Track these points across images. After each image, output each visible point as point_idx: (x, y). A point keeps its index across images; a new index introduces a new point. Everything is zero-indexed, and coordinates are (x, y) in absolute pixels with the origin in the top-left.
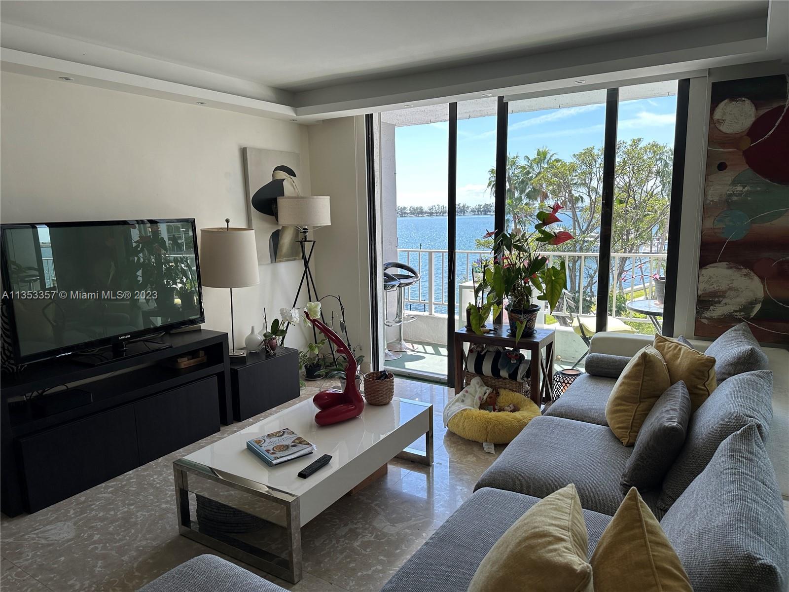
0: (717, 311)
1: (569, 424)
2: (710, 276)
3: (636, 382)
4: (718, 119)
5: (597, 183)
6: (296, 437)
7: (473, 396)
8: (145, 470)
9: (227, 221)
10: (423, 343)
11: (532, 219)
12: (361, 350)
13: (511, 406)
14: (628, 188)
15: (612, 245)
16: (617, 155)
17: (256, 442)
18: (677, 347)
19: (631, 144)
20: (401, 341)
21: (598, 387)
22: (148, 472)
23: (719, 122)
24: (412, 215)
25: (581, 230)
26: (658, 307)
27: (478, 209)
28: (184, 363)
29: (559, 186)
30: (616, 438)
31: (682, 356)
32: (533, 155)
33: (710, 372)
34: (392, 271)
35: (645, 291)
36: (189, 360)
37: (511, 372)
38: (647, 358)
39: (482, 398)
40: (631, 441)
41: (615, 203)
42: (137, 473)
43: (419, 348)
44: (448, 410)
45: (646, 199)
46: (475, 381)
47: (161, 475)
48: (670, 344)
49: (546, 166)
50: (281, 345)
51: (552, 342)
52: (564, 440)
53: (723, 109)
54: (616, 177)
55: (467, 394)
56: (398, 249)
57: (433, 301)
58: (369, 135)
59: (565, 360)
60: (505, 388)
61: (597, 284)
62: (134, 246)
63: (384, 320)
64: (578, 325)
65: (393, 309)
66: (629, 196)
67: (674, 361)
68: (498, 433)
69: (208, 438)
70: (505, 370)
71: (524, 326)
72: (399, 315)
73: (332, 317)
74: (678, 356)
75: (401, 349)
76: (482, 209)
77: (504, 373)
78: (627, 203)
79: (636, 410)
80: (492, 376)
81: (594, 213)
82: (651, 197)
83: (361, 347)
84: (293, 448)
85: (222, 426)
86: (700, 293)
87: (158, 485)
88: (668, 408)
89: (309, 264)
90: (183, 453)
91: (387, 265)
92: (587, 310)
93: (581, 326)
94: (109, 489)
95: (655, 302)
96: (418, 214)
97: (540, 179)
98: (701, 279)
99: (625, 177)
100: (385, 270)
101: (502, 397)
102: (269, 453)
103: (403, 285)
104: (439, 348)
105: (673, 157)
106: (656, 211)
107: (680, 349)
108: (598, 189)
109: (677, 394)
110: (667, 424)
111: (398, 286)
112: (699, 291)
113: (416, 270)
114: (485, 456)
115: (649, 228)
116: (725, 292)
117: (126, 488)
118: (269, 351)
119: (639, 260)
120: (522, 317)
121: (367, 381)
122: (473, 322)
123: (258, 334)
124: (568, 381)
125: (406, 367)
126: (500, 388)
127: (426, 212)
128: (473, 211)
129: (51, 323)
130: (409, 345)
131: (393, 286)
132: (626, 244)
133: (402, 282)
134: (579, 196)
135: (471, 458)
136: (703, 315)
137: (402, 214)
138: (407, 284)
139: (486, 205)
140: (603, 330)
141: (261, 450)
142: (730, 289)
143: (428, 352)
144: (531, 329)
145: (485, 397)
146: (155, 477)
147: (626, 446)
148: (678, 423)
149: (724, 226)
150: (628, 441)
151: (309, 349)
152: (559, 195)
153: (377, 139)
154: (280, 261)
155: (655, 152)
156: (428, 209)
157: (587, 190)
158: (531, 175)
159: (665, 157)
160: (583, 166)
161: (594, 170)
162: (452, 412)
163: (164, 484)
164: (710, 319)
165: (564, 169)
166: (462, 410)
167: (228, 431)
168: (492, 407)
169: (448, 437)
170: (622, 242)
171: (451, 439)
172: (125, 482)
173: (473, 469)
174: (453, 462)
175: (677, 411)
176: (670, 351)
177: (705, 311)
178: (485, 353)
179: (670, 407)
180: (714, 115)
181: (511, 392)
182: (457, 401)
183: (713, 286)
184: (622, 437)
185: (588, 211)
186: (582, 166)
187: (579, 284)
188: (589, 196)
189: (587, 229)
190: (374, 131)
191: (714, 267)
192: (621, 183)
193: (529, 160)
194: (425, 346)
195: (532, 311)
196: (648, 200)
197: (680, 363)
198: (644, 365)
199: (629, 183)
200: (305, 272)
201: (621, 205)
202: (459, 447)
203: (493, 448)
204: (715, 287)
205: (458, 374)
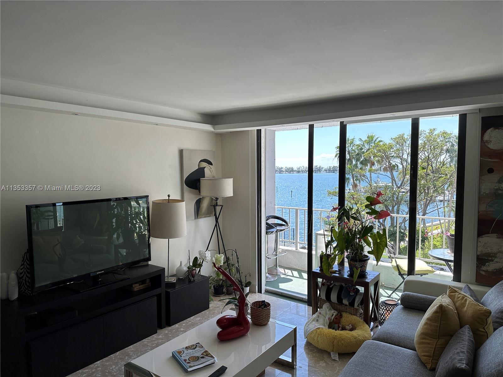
0: (492, 267)
1: (389, 348)
2: (485, 242)
3: (436, 324)
4: (487, 140)
5: (407, 155)
6: (204, 351)
7: (324, 317)
8: (108, 361)
9: (169, 196)
10: (292, 269)
11: (364, 178)
12: (250, 276)
13: (350, 325)
14: (428, 159)
15: (417, 196)
16: (419, 139)
17: (178, 352)
18: (463, 298)
19: (429, 132)
20: (276, 267)
21: (409, 317)
22: (109, 363)
23: (488, 142)
24: (286, 173)
25: (397, 186)
26: (450, 255)
27: (329, 169)
28: (137, 287)
29: (382, 157)
30: (422, 362)
31: (468, 306)
32: (365, 138)
33: (487, 319)
34: (271, 221)
35: (441, 226)
36: (139, 285)
37: (350, 301)
38: (443, 308)
39: (330, 319)
40: (433, 366)
41: (419, 168)
42: (102, 363)
43: (289, 272)
44: (307, 327)
45: (440, 167)
46: (326, 306)
47: (118, 365)
48: (459, 295)
49: (373, 145)
50: (198, 273)
51: (378, 281)
52: (386, 363)
53: (489, 134)
54: (419, 152)
55: (320, 316)
56: (276, 206)
57: (298, 241)
58: (258, 141)
59: (387, 286)
60: (346, 312)
61: (408, 221)
62: (112, 205)
63: (266, 254)
64: (396, 265)
65: (272, 245)
66: (428, 165)
67: (462, 308)
68: (341, 346)
69: (149, 338)
70: (346, 299)
71: (359, 271)
72: (276, 249)
73: (232, 255)
74: (465, 305)
75: (277, 273)
76: (332, 169)
77: (345, 302)
78: (427, 169)
79: (436, 344)
80: (337, 303)
81: (405, 176)
82: (443, 166)
83: (250, 274)
84: (202, 359)
85: (159, 329)
86: (478, 253)
87: (115, 374)
88: (458, 351)
89: (219, 220)
90: (132, 349)
91: (268, 217)
92: (402, 239)
93: (398, 266)
94: (84, 374)
95: (448, 251)
96: (290, 171)
97: (370, 153)
98: (479, 243)
99: (426, 153)
100: (267, 220)
101: (344, 319)
102: (186, 362)
103: (279, 231)
104: (302, 273)
105: (457, 140)
106: (446, 175)
107: (466, 300)
108: (408, 160)
109: (464, 338)
110: (458, 365)
111: (276, 232)
112: (478, 252)
113: (288, 221)
114: (332, 362)
115: (443, 185)
116: (496, 254)
117: (94, 375)
118: (190, 278)
119: (436, 206)
120: (358, 264)
121: (252, 308)
122: (324, 267)
123: (184, 266)
124: (389, 309)
125: (280, 287)
126: (343, 312)
127: (295, 171)
128: (326, 170)
129: (58, 256)
130: (282, 270)
131: (272, 232)
132: (427, 196)
133: (278, 229)
134: (395, 164)
135: (322, 364)
136: (481, 268)
137: (280, 172)
138: (281, 230)
139: (334, 167)
140: (412, 274)
141: (181, 359)
142: (500, 252)
143: (294, 276)
144: (364, 272)
145: (333, 318)
146: (113, 367)
147: (430, 370)
148: (466, 364)
149: (494, 210)
150: (431, 366)
151: (216, 275)
152: (382, 164)
153: (263, 143)
154: (200, 218)
155: (444, 137)
156: (296, 169)
157: (401, 161)
158: (363, 150)
159: (452, 140)
160: (398, 146)
161: (405, 148)
162: (310, 328)
163: (119, 373)
164: (486, 271)
165: (385, 147)
166: (317, 328)
167: (162, 333)
168: (337, 325)
169: (307, 346)
170: (425, 194)
171: (309, 347)
172: (94, 370)
173: (324, 372)
174: (311, 366)
175: (465, 354)
176: (459, 300)
177: (483, 266)
178: (333, 287)
179: (460, 350)
180: (484, 138)
181: (350, 315)
182: (313, 320)
183: (488, 249)
184: (426, 363)
185: (401, 174)
186: (396, 145)
187: (397, 221)
188: (402, 164)
189: (401, 185)
190: (262, 138)
191: (488, 237)
192: (423, 156)
193: (362, 141)
194: (293, 271)
195: (364, 260)
196: (441, 168)
197: (466, 311)
198: (441, 314)
199: (428, 156)
200: (216, 225)
201: (423, 170)
202: (314, 354)
203: (338, 357)
204: (489, 251)
205: (314, 300)
